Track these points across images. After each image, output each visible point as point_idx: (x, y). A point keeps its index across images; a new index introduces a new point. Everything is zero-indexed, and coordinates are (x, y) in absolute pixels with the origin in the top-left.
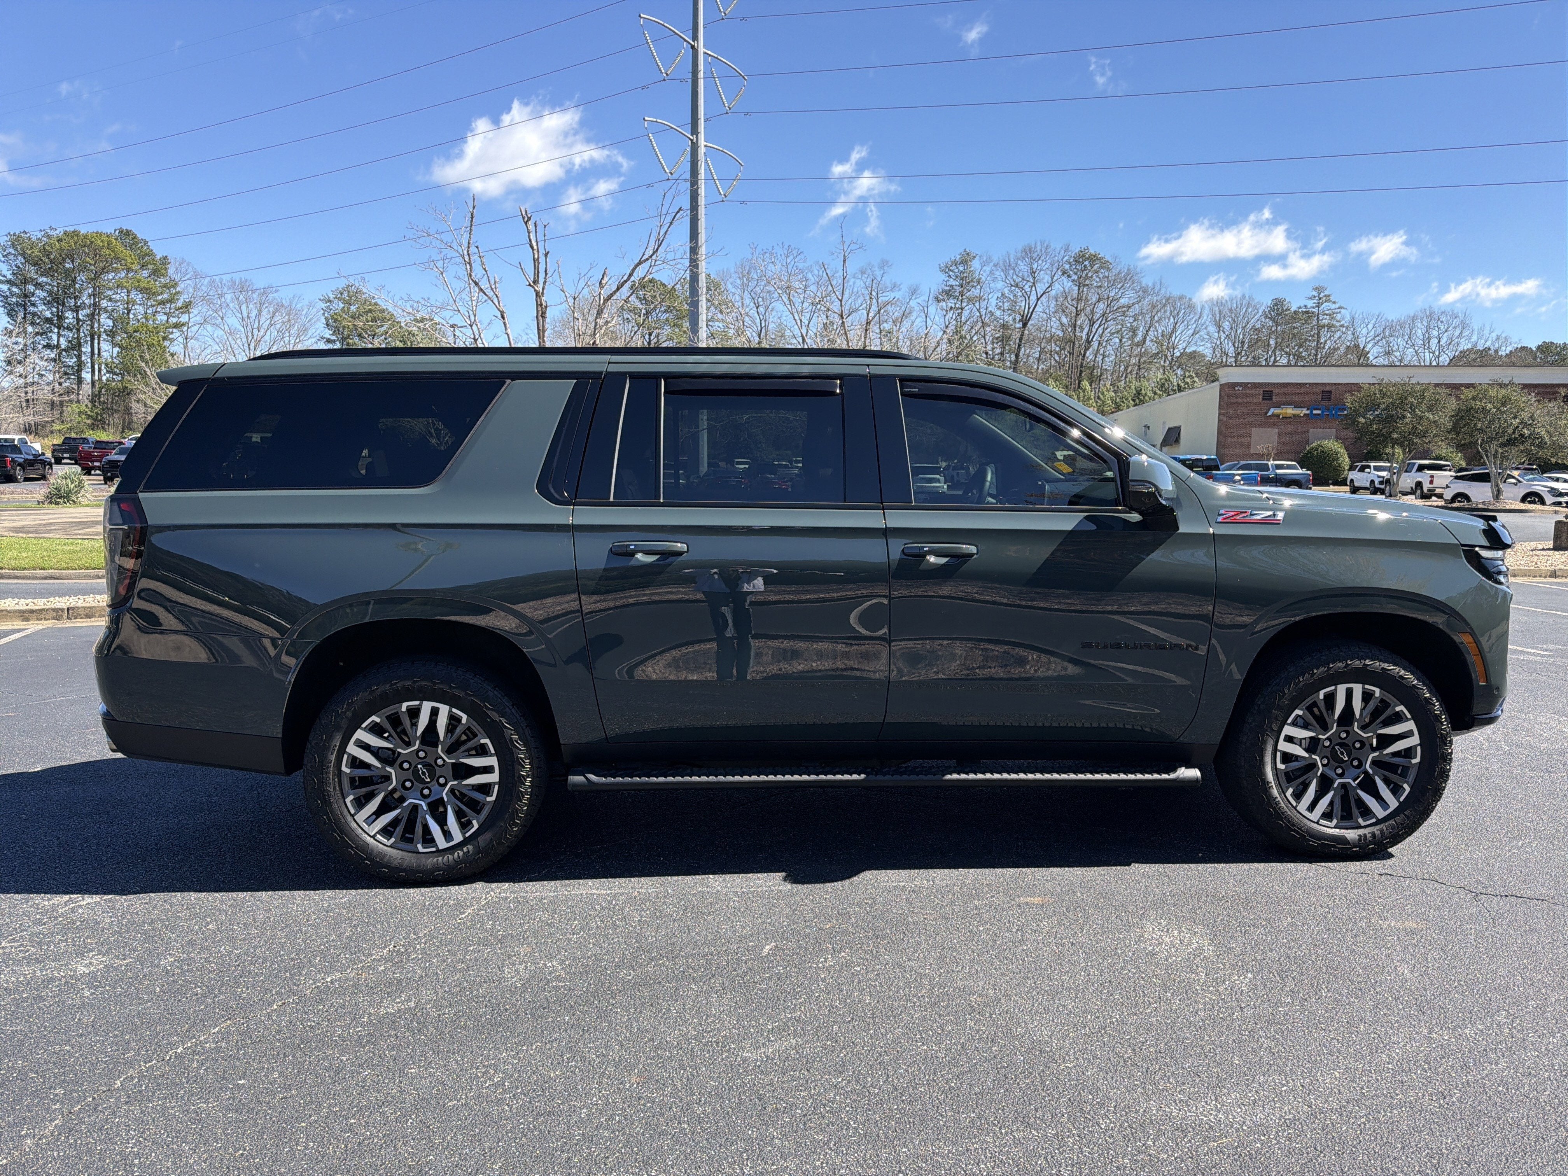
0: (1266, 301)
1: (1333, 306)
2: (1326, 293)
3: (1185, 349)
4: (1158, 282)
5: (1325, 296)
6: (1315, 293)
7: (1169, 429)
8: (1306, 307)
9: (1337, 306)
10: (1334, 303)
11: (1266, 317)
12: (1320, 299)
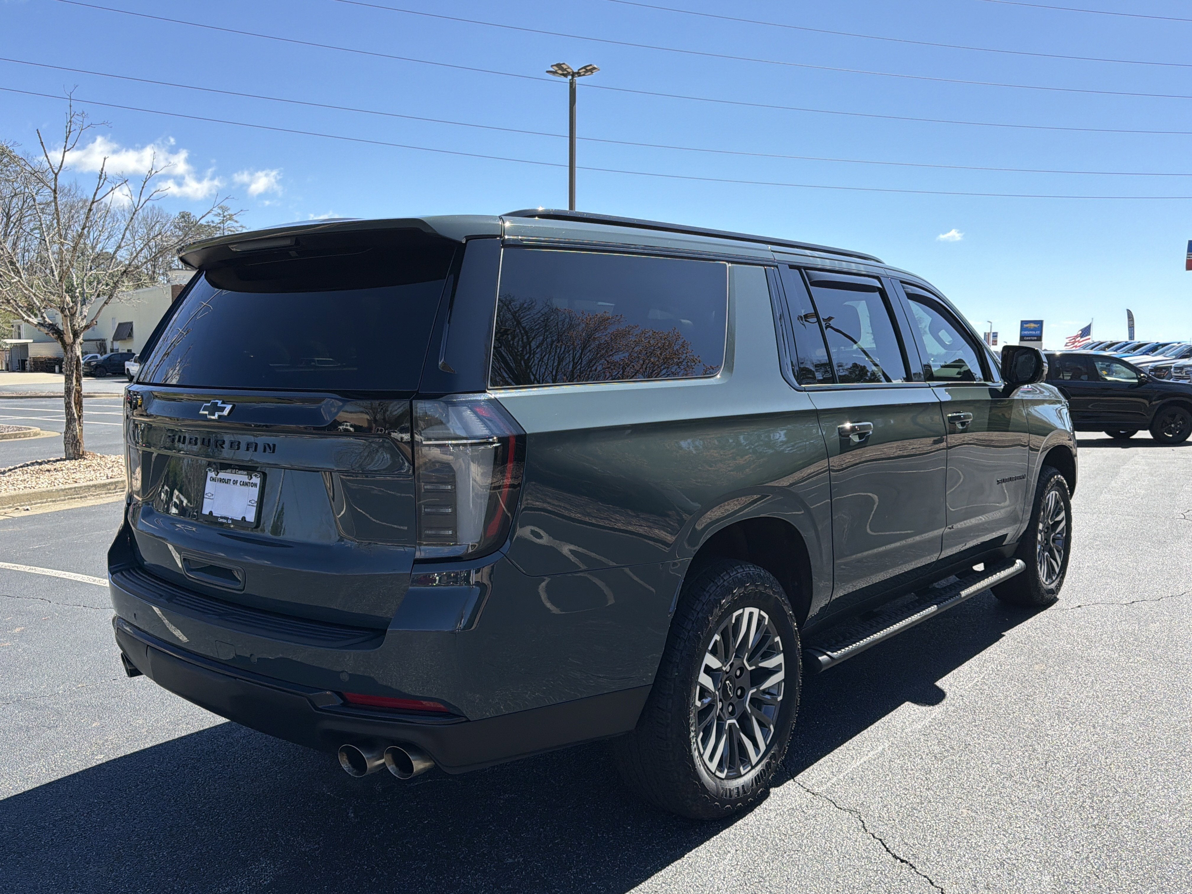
0: (175, 214)
1: (235, 225)
2: (230, 212)
3: (102, 250)
4: (74, 184)
5: (229, 215)
6: (220, 212)
7: (120, 324)
8: (213, 222)
9: (238, 225)
10: (236, 222)
11: (175, 227)
12: (224, 217)
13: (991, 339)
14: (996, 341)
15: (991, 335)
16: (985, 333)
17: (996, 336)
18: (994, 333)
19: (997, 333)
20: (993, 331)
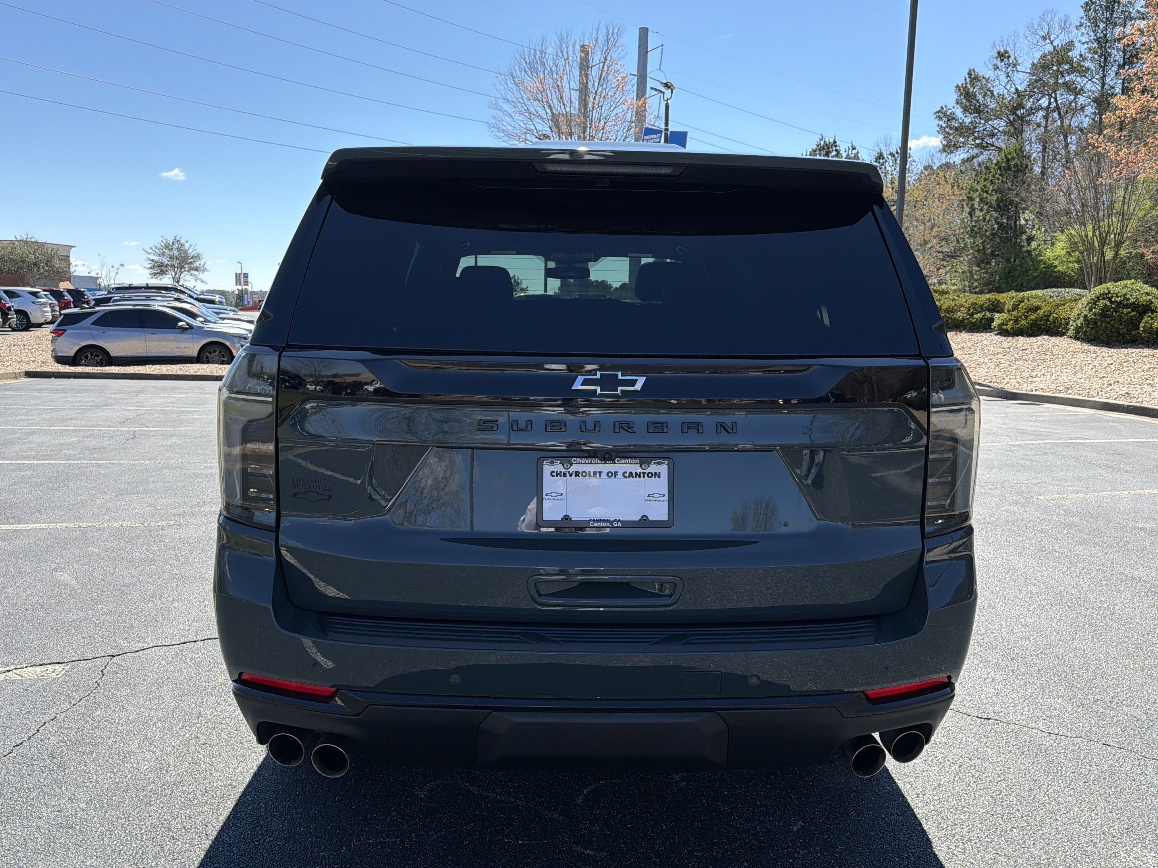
13: (242, 279)
14: (247, 282)
15: (242, 276)
16: (236, 274)
17: (247, 277)
18: (244, 274)
19: (247, 274)
20: (243, 272)
